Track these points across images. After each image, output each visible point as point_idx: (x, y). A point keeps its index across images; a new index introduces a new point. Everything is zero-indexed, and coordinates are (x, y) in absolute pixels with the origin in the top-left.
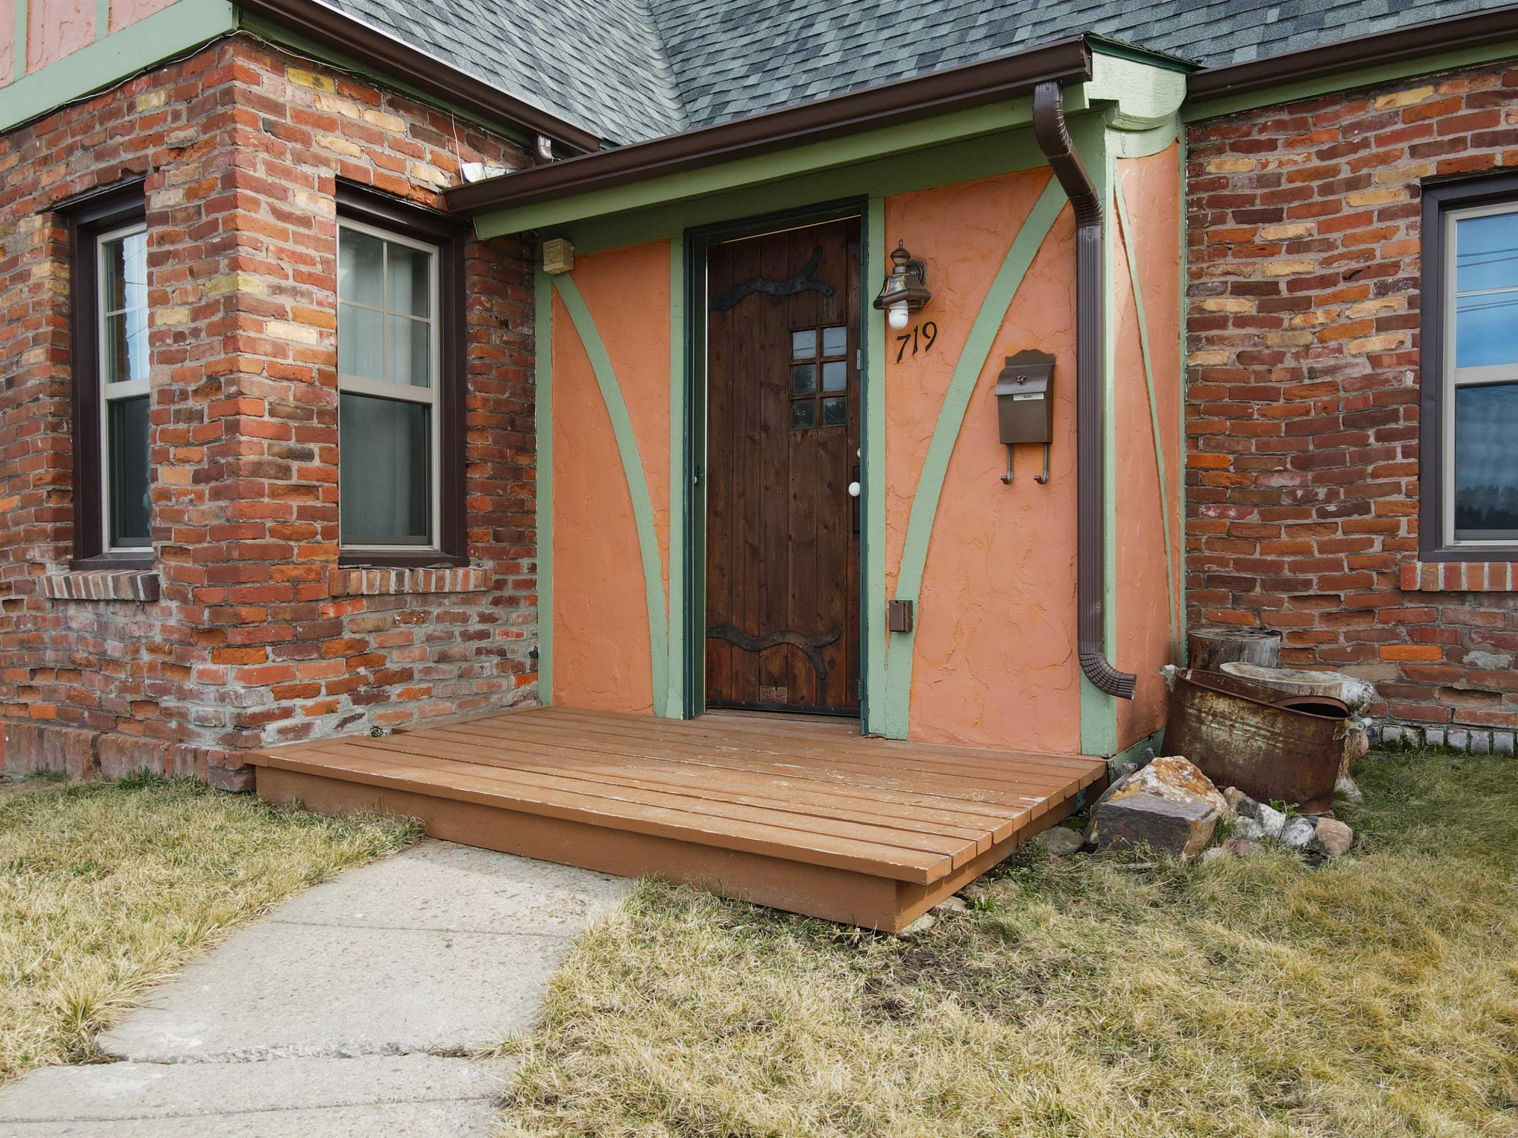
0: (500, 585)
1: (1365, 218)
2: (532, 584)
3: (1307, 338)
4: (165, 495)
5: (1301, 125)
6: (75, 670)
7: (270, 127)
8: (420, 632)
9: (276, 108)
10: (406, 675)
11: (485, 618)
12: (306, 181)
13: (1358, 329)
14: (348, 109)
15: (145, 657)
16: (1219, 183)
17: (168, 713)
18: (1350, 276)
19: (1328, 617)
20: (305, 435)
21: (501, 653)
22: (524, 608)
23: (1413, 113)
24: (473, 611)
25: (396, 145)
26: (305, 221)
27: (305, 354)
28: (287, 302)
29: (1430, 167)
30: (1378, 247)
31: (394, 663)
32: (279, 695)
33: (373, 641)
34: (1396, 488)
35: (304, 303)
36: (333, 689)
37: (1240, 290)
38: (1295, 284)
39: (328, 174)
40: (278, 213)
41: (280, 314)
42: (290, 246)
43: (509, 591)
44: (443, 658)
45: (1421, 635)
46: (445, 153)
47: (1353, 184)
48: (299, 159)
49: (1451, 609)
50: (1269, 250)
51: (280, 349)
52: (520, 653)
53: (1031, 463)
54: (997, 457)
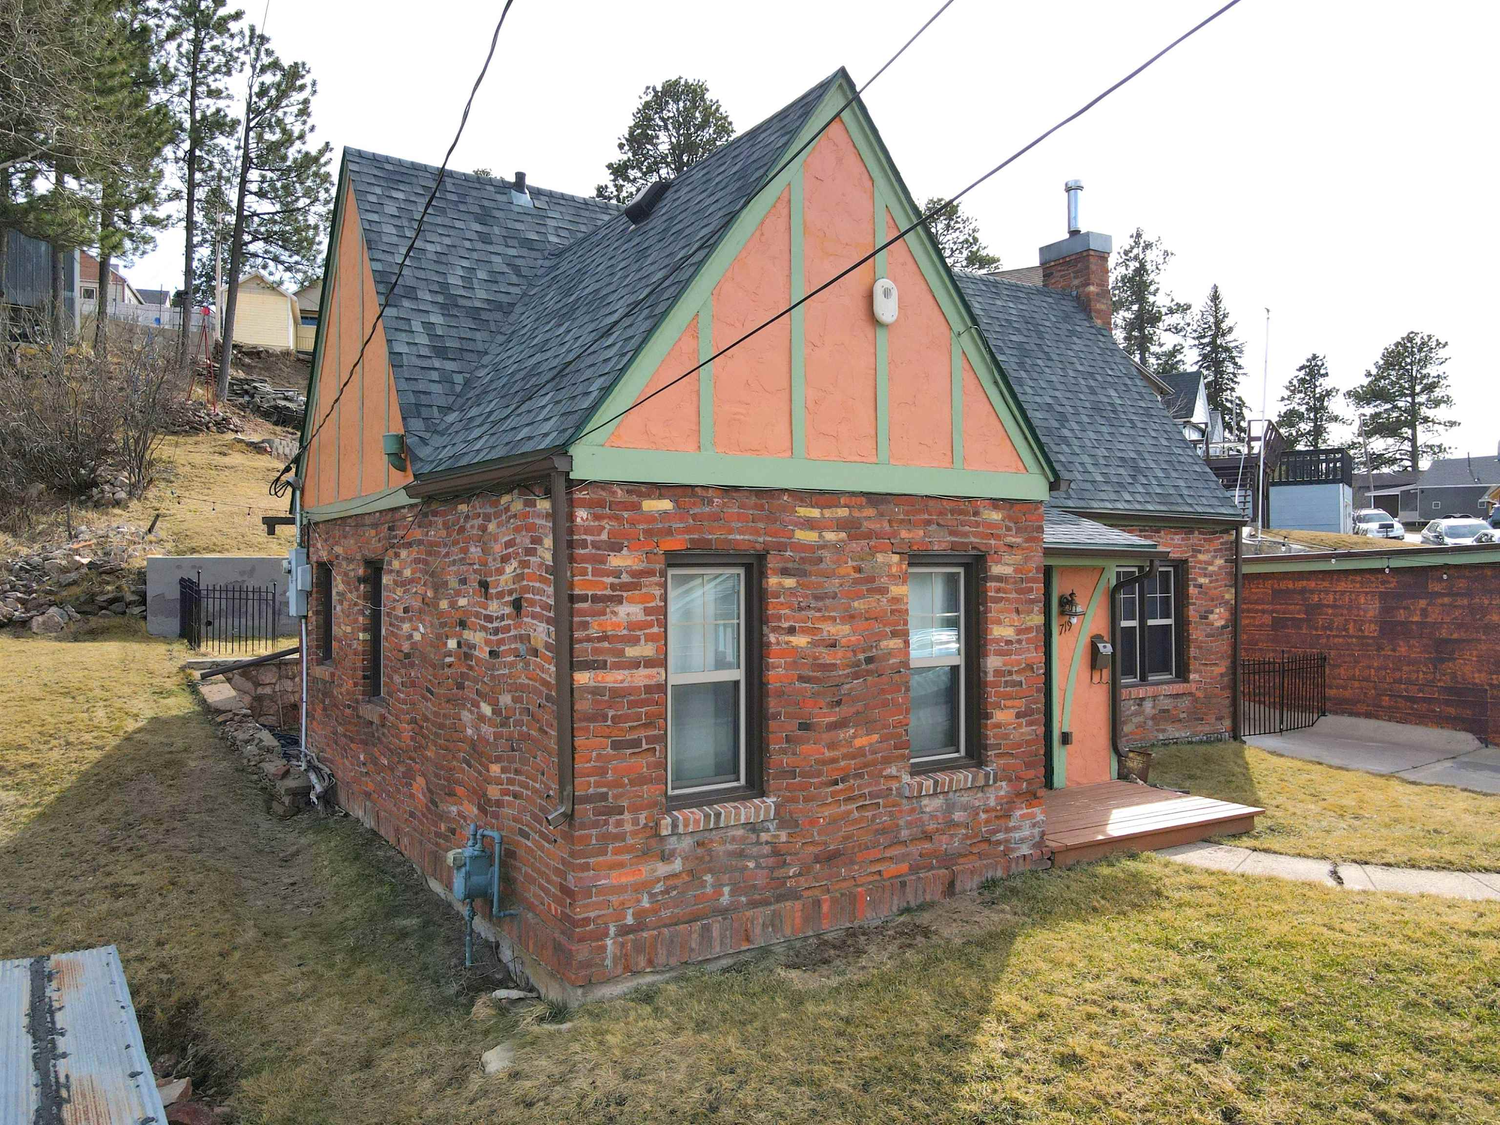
4: (998, 726)
15: (983, 816)
17: (999, 843)
53: (1096, 675)
54: (1087, 675)
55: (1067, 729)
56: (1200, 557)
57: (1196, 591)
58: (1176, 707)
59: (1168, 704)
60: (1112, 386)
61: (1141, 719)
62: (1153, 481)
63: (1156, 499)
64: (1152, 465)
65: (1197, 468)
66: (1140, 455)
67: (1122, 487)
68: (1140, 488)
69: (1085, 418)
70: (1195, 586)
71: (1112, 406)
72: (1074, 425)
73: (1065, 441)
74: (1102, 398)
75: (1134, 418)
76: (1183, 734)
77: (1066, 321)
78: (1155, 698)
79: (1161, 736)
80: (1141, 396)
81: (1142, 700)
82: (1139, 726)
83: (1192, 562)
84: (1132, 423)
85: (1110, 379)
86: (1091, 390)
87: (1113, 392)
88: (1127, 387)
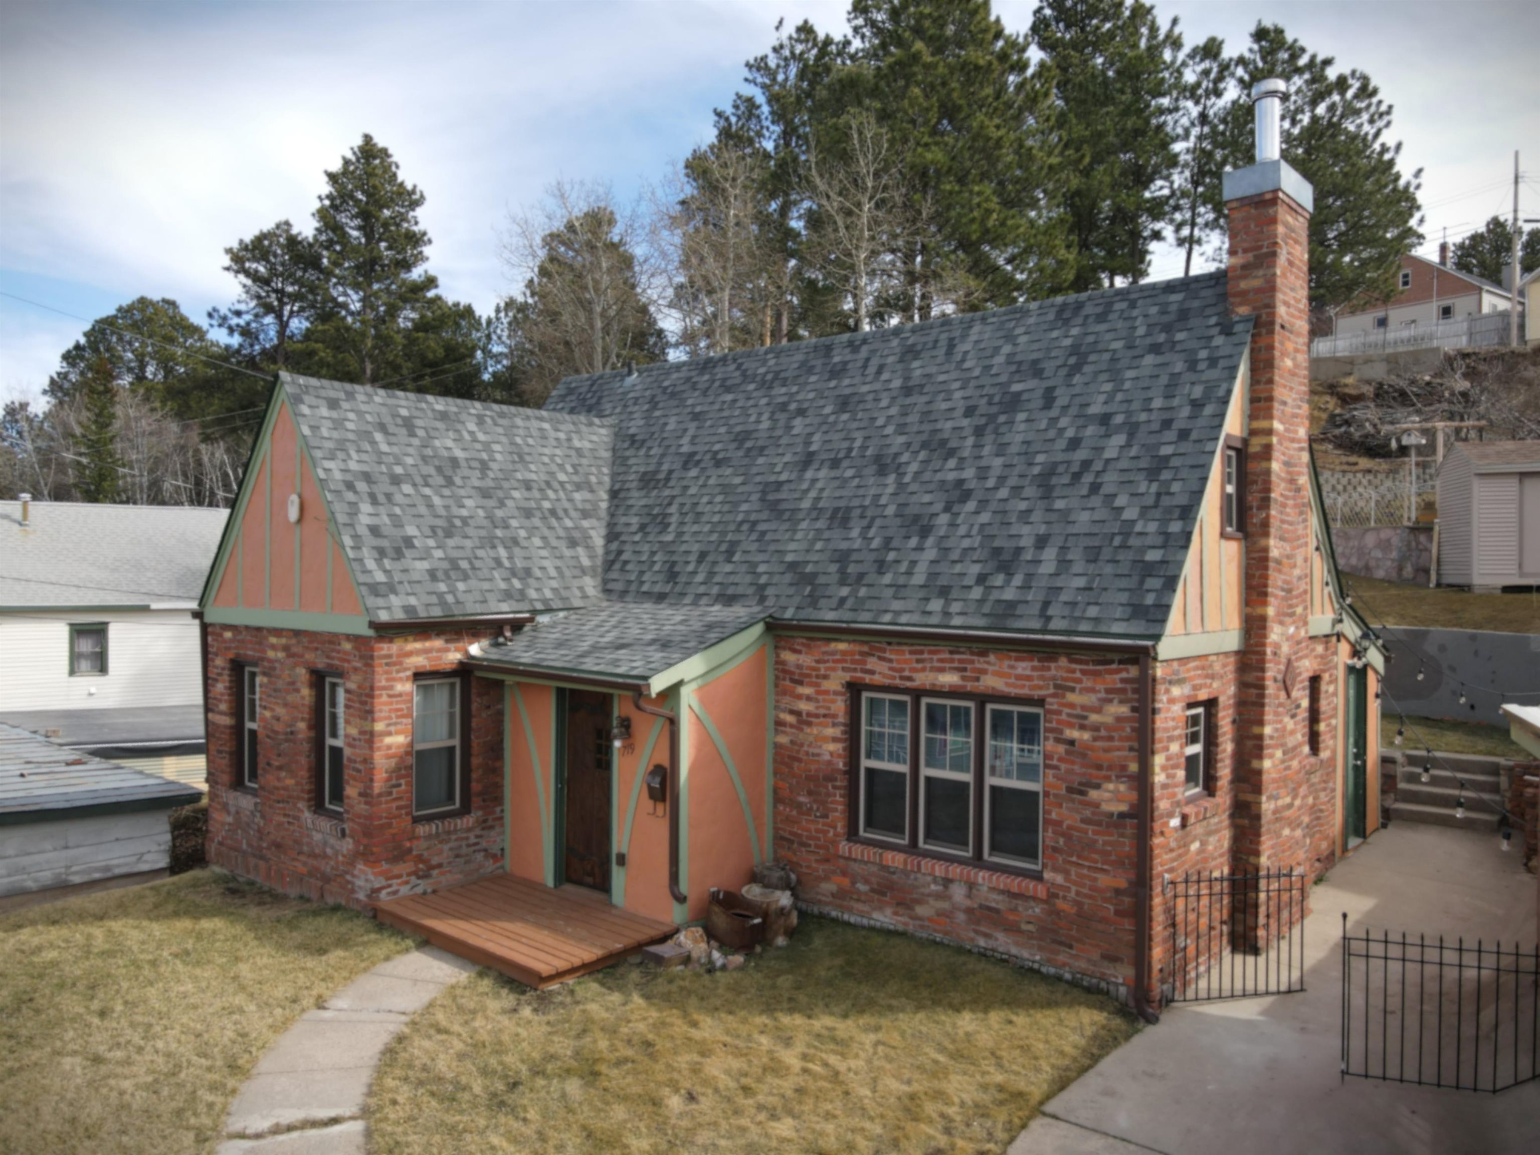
0: (485, 821)
1: (827, 692)
2: (501, 818)
3: (811, 739)
5: (808, 646)
6: (314, 856)
7: (387, 664)
8: (446, 847)
9: (389, 656)
10: (440, 866)
11: (477, 837)
12: (401, 679)
13: (825, 739)
14: (418, 645)
15: (340, 858)
16: (783, 663)
17: (348, 882)
18: (825, 716)
19: (817, 861)
20: (399, 777)
21: (485, 850)
22: (498, 829)
23: (844, 653)
24: (472, 836)
25: (439, 650)
26: (400, 695)
27: (399, 747)
28: (392, 729)
29: (847, 676)
30: (833, 706)
31: (435, 861)
32: (387, 879)
33: (426, 854)
34: (836, 810)
35: (399, 727)
36: (409, 875)
37: (792, 712)
38: (809, 714)
39: (409, 673)
40: (390, 696)
41: (389, 734)
42: (395, 706)
43: (490, 823)
44: (457, 856)
45: (844, 874)
46: (460, 645)
47: (826, 677)
48: (398, 671)
49: (852, 864)
50: (799, 697)
51: (389, 747)
52: (495, 849)
53: (660, 808)
54: (649, 804)
55: (624, 850)
56: (1071, 697)
57: (1061, 749)
58: (1014, 910)
59: (997, 901)
60: (1132, 428)
61: (944, 905)
62: (1018, 580)
63: (986, 609)
64: (1050, 554)
65: (1153, 556)
66: (1041, 542)
67: (944, 592)
68: (976, 593)
69: (1003, 493)
70: (1058, 740)
71: (1086, 465)
72: (971, 506)
73: (925, 532)
74: (1081, 454)
75: (1110, 480)
76: (1025, 954)
77: (1167, 328)
78: (971, 886)
79: (982, 942)
80: (1184, 435)
81: (947, 882)
82: (941, 913)
83: (1052, 704)
84: (1095, 488)
85: (1143, 417)
86: (1074, 444)
87: (1119, 439)
88: (1167, 424)
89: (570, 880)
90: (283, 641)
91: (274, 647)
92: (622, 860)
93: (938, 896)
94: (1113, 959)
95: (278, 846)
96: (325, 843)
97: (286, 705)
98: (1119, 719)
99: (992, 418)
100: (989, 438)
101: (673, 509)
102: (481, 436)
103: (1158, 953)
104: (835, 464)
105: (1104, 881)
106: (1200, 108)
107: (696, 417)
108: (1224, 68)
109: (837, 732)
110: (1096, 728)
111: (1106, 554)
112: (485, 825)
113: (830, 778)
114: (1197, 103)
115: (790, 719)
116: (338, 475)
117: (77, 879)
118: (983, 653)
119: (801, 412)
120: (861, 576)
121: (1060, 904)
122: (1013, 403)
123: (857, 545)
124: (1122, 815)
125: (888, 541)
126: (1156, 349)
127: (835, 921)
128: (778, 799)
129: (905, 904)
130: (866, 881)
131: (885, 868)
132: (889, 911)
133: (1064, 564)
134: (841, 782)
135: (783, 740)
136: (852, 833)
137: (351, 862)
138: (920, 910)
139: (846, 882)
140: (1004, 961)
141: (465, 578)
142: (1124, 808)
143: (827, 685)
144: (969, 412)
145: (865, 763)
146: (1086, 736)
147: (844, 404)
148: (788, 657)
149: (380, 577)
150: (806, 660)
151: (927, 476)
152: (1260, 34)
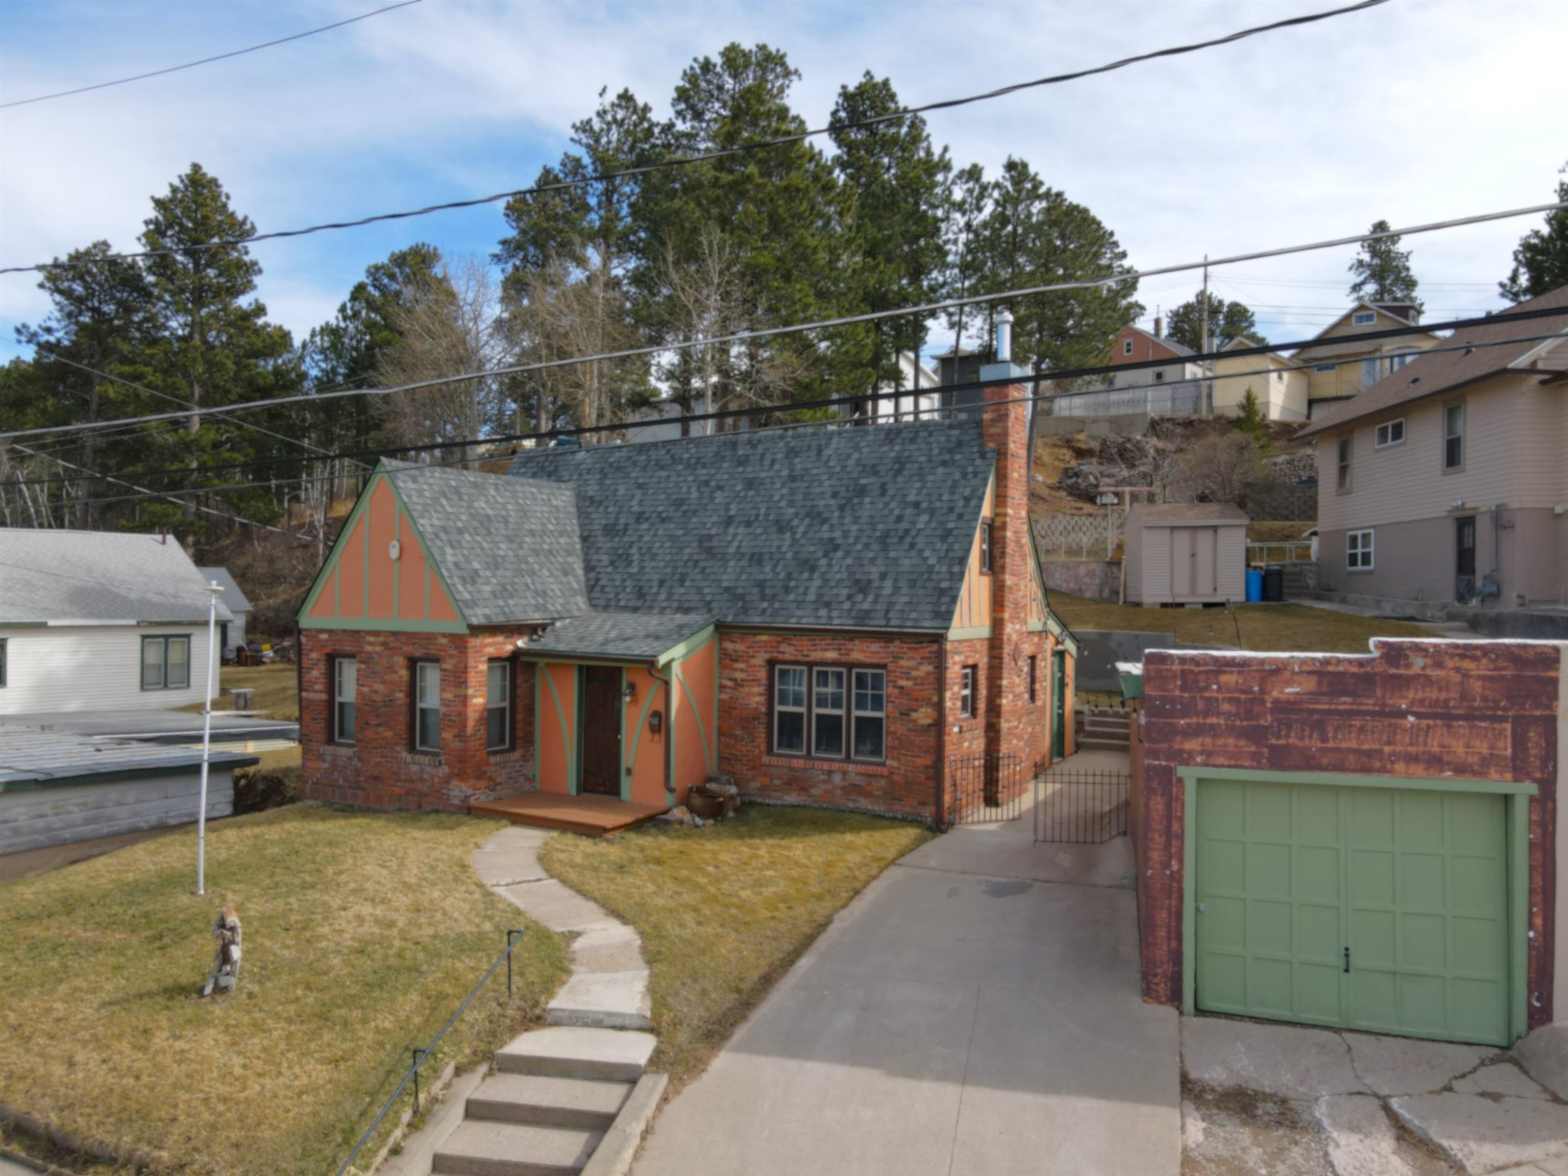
0: (525, 756)
1: (754, 666)
2: (533, 754)
3: (744, 695)
5: (742, 638)
7: (474, 652)
8: (504, 772)
9: (476, 647)
10: (501, 783)
11: (521, 766)
12: (481, 662)
14: (491, 640)
15: (437, 780)
16: (725, 649)
17: (443, 794)
18: (753, 680)
19: (748, 768)
20: (480, 724)
21: (525, 775)
22: (531, 762)
23: (765, 642)
24: (518, 764)
25: (502, 643)
26: (481, 672)
27: (480, 705)
28: (477, 693)
30: (756, 674)
31: (498, 780)
32: (474, 790)
33: (494, 775)
34: (758, 737)
35: (481, 693)
36: (485, 788)
37: (730, 679)
38: (742, 680)
39: (486, 658)
40: (475, 672)
41: (475, 697)
42: (478, 679)
43: (527, 757)
44: (510, 778)
45: (766, 775)
46: (512, 640)
47: (753, 657)
48: (480, 657)
49: (770, 769)
51: (476, 705)
52: (530, 775)
53: (657, 737)
54: (649, 735)
55: (630, 765)
56: (902, 663)
57: (896, 691)
58: (869, 785)
59: (860, 781)
60: (932, 512)
61: (829, 786)
62: (870, 598)
63: (853, 614)
64: (888, 584)
65: (945, 585)
66: (883, 576)
67: (828, 605)
68: (847, 605)
69: (859, 547)
70: (895, 687)
71: (907, 531)
72: (840, 554)
73: (813, 569)
74: (904, 525)
75: (921, 541)
76: (876, 808)
77: (951, 451)
78: (845, 773)
79: (851, 805)
80: (960, 517)
81: (830, 772)
82: (827, 792)
83: (891, 667)
84: (912, 546)
85: (938, 505)
86: (900, 519)
87: (925, 518)
88: (951, 510)
89: (586, 790)
90: (381, 639)
91: (371, 644)
92: (629, 772)
93: (825, 782)
94: (923, 804)
95: (376, 778)
96: (422, 772)
97: (384, 682)
98: (928, 673)
99: (849, 500)
100: (848, 512)
101: (634, 550)
102: (500, 500)
103: (947, 798)
104: (748, 524)
105: (919, 762)
106: (966, 218)
107: (640, 486)
108: (984, 188)
109: (761, 690)
110: (915, 679)
111: (919, 584)
112: (525, 759)
113: (756, 718)
114: (964, 214)
115: (729, 683)
116: (429, 529)
117: (173, 822)
118: (852, 640)
119: (720, 488)
120: (774, 596)
121: (896, 778)
122: (862, 491)
123: (770, 576)
124: (929, 725)
125: (789, 576)
126: (944, 463)
127: (760, 804)
128: (721, 733)
129: (804, 789)
130: (780, 778)
131: (792, 769)
132: (794, 794)
133: (896, 589)
134: (763, 720)
135: (725, 697)
136: (770, 751)
137: (447, 780)
138: (814, 791)
139: (767, 781)
140: (865, 813)
141: (512, 597)
142: (930, 721)
143: (754, 661)
144: (835, 495)
145: (778, 708)
146: (909, 683)
147: (750, 484)
148: (729, 646)
149: (467, 596)
150: (740, 647)
151: (810, 535)
152: (1011, 166)
